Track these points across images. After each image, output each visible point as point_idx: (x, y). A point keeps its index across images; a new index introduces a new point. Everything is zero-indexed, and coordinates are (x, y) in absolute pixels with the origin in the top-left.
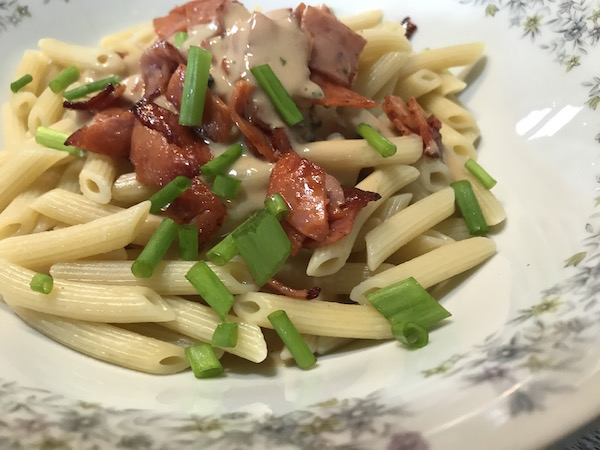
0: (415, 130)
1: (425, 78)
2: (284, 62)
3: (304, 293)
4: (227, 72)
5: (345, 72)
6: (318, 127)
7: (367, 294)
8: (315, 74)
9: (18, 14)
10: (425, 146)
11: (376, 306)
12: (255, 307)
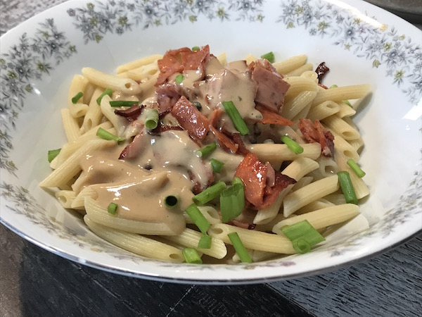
0: (317, 140)
1: (328, 106)
2: (240, 99)
3: (247, 225)
4: (208, 103)
5: (276, 104)
6: (258, 135)
7: (281, 229)
8: (258, 105)
9: (69, 51)
10: (322, 150)
11: (286, 235)
12: (220, 231)
